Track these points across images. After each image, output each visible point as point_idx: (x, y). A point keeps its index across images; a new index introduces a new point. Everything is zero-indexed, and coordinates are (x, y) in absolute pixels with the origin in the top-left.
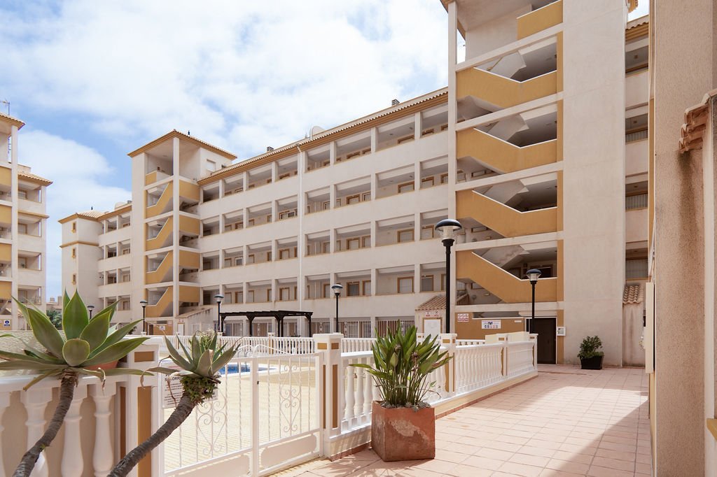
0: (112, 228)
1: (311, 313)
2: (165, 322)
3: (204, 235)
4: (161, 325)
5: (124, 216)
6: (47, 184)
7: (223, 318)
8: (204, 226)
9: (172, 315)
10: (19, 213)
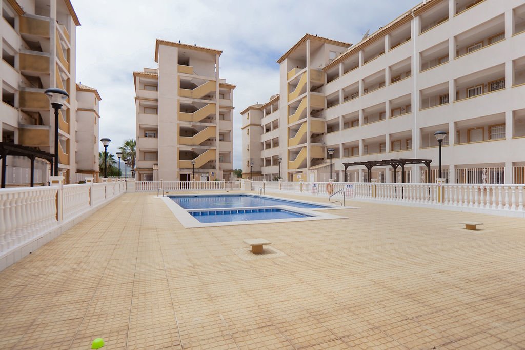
0: (268, 113)
1: (430, 161)
2: (301, 172)
3: (328, 107)
4: (298, 175)
5: (275, 104)
6: (234, 87)
7: (346, 168)
8: (327, 101)
9: (306, 167)
10: (220, 107)
